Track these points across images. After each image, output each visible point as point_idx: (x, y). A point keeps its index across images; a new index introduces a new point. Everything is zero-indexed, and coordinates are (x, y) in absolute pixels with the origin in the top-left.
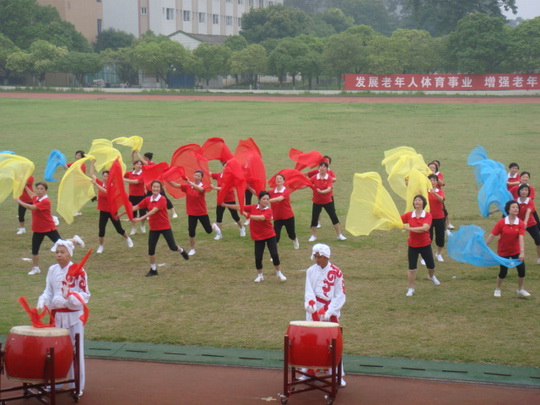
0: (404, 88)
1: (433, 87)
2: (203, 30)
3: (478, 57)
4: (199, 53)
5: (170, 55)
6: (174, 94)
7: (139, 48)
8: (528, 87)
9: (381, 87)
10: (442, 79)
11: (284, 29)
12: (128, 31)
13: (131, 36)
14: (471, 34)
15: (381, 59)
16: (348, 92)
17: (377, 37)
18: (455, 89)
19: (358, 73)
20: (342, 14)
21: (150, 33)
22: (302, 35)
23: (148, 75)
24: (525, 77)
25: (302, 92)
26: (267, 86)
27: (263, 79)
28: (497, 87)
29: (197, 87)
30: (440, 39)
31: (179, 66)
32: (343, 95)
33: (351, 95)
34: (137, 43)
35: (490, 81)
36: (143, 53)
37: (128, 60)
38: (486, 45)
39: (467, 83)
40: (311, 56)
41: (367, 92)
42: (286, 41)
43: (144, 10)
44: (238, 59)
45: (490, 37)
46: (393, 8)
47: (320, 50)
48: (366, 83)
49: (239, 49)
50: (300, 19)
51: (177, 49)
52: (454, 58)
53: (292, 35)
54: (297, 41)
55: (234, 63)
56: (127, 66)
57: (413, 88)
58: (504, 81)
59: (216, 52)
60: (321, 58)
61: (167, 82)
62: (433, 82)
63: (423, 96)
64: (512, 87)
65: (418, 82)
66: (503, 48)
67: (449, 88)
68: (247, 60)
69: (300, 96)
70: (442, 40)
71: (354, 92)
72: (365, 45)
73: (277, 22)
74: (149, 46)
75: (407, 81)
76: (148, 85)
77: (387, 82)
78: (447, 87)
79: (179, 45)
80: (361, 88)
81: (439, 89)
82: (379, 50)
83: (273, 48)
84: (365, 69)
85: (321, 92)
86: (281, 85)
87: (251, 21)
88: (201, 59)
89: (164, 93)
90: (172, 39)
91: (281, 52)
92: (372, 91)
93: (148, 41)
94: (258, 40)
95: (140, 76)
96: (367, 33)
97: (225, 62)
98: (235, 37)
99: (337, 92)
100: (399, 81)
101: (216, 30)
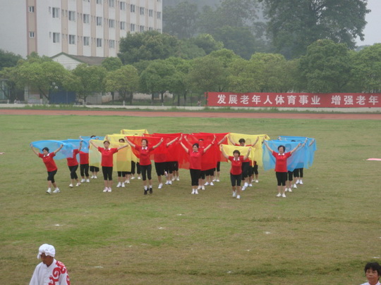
0: (260, 105)
1: (285, 105)
2: (87, 52)
3: (325, 78)
4: (78, 72)
5: (51, 74)
6: (54, 109)
7: (22, 68)
8: (370, 105)
9: (240, 104)
10: (294, 97)
11: (158, 52)
12: (16, 53)
13: (19, 57)
14: (319, 58)
15: (240, 79)
16: (211, 107)
17: (237, 60)
18: (305, 106)
19: (221, 92)
20: (212, 39)
21: (35, 54)
22: (171, 58)
23: (32, 92)
24: (367, 96)
25: (170, 107)
26: (142, 102)
27: (137, 96)
28: (342, 105)
29: (77, 103)
30: (292, 62)
31: (59, 84)
32: (206, 111)
33: (213, 111)
34: (22, 64)
35: (336, 99)
36: (26, 72)
37: (12, 79)
38: (332, 68)
39: (316, 101)
40: (178, 75)
41: (227, 108)
42: (156, 63)
43: (32, 34)
44: (112, 78)
45: (335, 61)
46: (259, 35)
47: (186, 70)
48: (227, 100)
49: (115, 69)
50: (173, 44)
51: (58, 69)
52: (304, 79)
53: (164, 57)
54: (166, 64)
55: (109, 82)
56: (12, 85)
57: (268, 105)
58: (349, 100)
59: (92, 72)
60: (186, 78)
61: (49, 99)
62: (286, 100)
63: (277, 112)
64: (355, 105)
65: (273, 99)
66: (348, 71)
67: (301, 106)
68: (120, 79)
69: (168, 111)
70: (294, 63)
71: (216, 108)
72: (226, 67)
73: (151, 46)
74: (31, 66)
75: (263, 99)
76: (33, 100)
77: (245, 99)
78: (298, 104)
79: (59, 65)
80: (222, 105)
81: (291, 106)
82: (238, 71)
83: (144, 69)
84: (226, 88)
85: (187, 108)
86: (153, 102)
87: (128, 45)
88: (79, 78)
89: (45, 108)
90: (55, 60)
91: (151, 72)
92: (232, 108)
93: (32, 62)
94: (131, 61)
95: (26, 94)
96: (229, 56)
97: (101, 80)
98: (112, 59)
99: (201, 108)
100: (256, 99)
101: (100, 53)
